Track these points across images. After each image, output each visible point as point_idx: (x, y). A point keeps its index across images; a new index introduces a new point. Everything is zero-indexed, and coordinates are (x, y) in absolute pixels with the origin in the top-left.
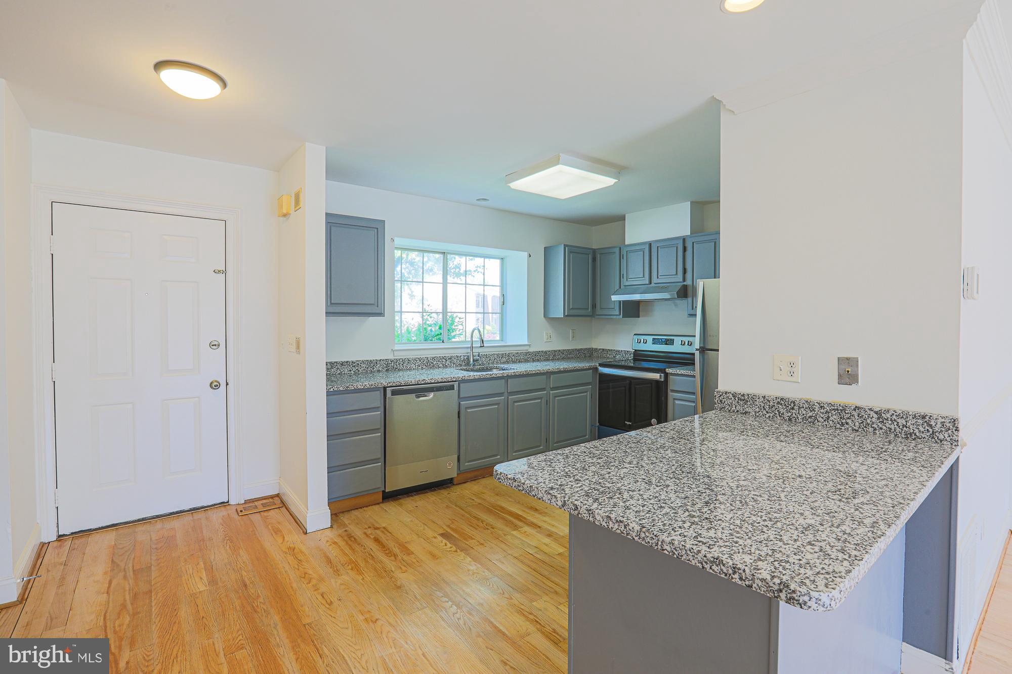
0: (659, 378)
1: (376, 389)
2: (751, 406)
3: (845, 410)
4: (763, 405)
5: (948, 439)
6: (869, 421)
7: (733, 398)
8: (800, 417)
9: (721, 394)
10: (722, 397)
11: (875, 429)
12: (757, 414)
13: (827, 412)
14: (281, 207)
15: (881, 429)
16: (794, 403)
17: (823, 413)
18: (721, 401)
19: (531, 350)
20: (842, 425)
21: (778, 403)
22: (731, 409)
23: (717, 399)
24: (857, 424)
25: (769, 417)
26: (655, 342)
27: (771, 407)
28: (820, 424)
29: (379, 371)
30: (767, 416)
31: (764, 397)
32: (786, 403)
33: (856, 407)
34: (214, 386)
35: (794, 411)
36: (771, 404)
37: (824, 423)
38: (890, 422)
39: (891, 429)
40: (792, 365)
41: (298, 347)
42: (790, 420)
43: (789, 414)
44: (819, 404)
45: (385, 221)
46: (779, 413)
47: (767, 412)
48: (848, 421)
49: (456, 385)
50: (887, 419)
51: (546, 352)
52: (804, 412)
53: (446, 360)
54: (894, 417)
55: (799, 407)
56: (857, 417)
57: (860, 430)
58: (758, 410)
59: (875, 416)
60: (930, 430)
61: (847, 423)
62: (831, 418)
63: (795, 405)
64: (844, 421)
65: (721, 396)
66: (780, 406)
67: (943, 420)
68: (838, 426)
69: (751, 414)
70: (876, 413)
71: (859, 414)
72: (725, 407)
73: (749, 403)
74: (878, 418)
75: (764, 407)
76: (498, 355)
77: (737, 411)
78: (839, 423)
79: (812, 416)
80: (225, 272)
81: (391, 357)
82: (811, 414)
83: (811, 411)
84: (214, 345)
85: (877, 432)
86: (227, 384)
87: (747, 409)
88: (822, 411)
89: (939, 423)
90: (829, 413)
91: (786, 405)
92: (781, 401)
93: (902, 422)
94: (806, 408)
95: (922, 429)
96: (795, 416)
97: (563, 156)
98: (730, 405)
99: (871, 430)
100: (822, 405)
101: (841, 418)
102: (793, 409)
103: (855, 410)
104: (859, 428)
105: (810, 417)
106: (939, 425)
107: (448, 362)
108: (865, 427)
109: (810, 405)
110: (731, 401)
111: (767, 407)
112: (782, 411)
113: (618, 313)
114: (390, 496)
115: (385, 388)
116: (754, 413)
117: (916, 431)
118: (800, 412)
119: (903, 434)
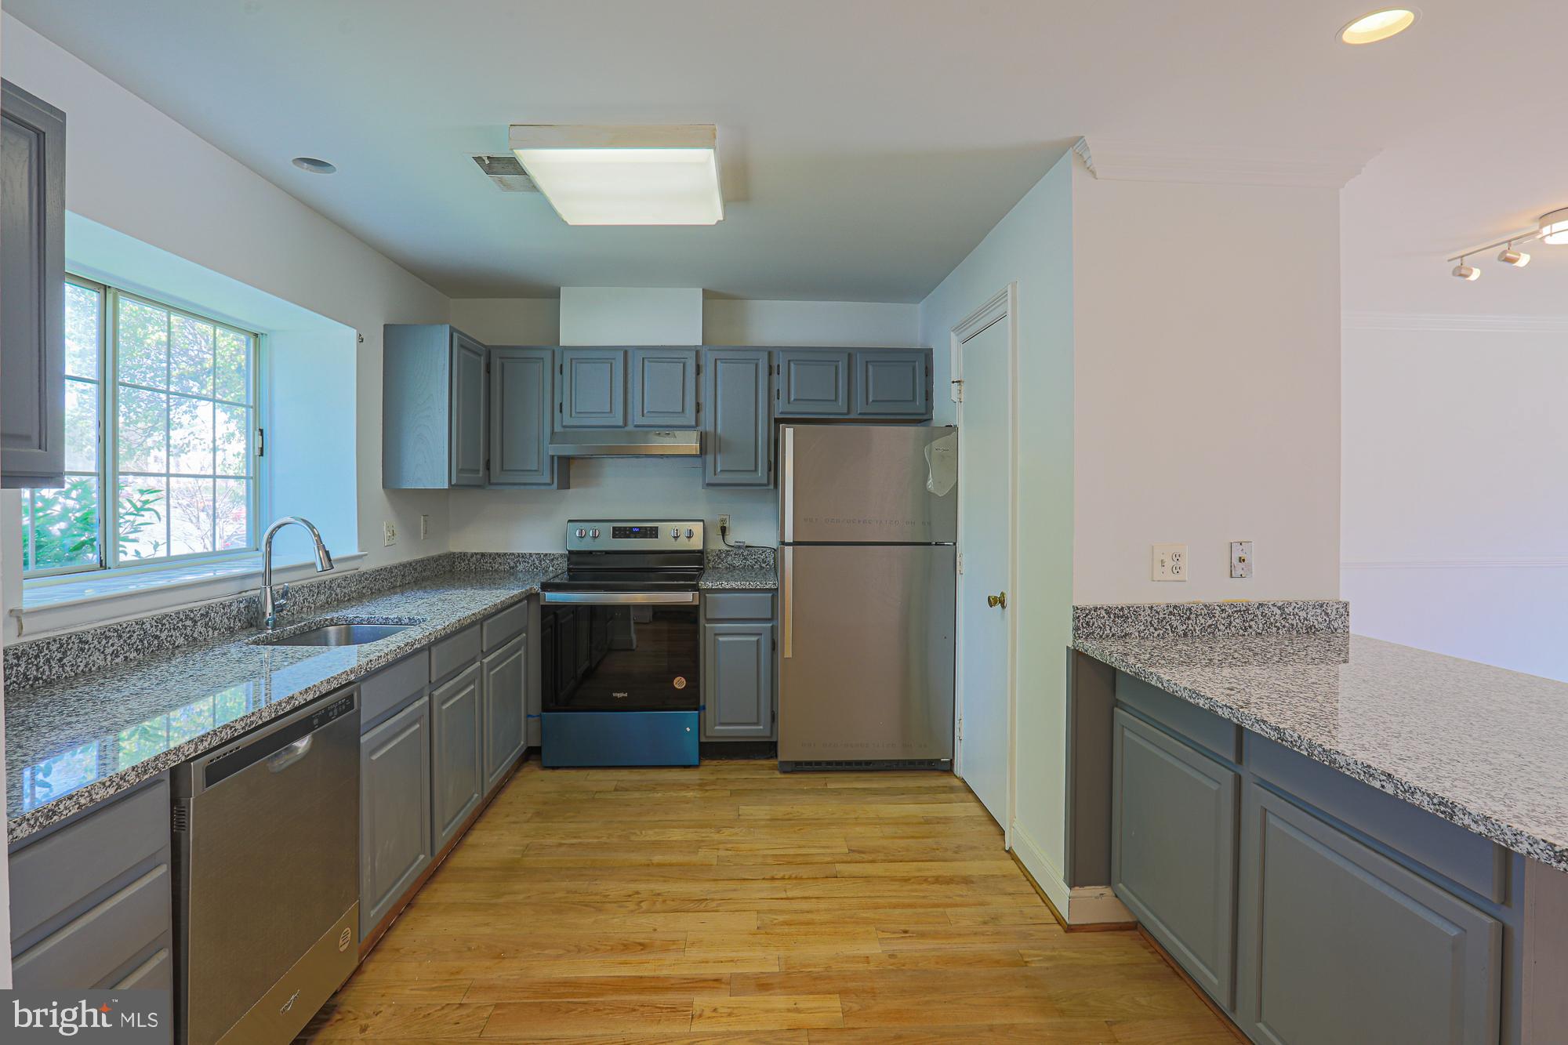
0: (691, 599)
2: (1133, 624)
3: (1248, 610)
4: (1149, 619)
5: (1342, 626)
6: (1272, 620)
7: (1106, 616)
8: (1197, 629)
9: (1087, 612)
10: (1089, 617)
11: (1279, 629)
12: (1142, 634)
13: (1229, 616)
15: (1284, 627)
16: (1190, 609)
17: (1224, 618)
18: (1088, 624)
20: (1245, 630)
21: (1171, 613)
22: (1103, 633)
23: (1081, 621)
24: (1261, 625)
25: (1158, 635)
26: (619, 533)
27: (1160, 621)
28: (1221, 633)
30: (1155, 635)
31: (1151, 608)
32: (1180, 612)
33: (1260, 604)
35: (1190, 622)
36: (1161, 616)
37: (1226, 631)
38: (1292, 617)
39: (1293, 625)
40: (1177, 557)
42: (1185, 635)
43: (1185, 627)
44: (1219, 606)
46: (1172, 627)
47: (1156, 629)
48: (1252, 623)
50: (1289, 615)
52: (1203, 621)
53: (195, 622)
54: (1296, 610)
55: (1196, 614)
56: (1260, 617)
57: (1263, 633)
58: (1142, 628)
59: (1279, 612)
60: (1327, 619)
61: (1250, 627)
62: (1234, 624)
63: (1191, 613)
64: (1247, 625)
65: (1087, 615)
66: (1173, 618)
67: (1337, 606)
68: (1241, 632)
69: (1133, 636)
70: (1279, 608)
71: (1263, 613)
72: (1093, 633)
73: (1130, 620)
74: (1281, 615)
75: (1151, 623)
77: (1113, 635)
78: (1241, 628)
79: (1213, 625)
82: (1210, 622)
83: (1211, 618)
85: (1280, 631)
87: (1128, 629)
88: (1223, 615)
89: (1334, 610)
90: (1230, 616)
91: (1180, 615)
92: (1174, 610)
93: (1303, 614)
94: (1205, 615)
95: (1320, 620)
96: (1192, 628)
98: (1102, 628)
99: (1275, 629)
100: (1223, 608)
101: (1244, 621)
102: (1189, 618)
103: (1258, 608)
104: (1263, 630)
105: (1210, 626)
106: (1334, 612)
107: (200, 628)
108: (1269, 628)
109: (1210, 612)
110: (1103, 621)
111: (1156, 621)
112: (1175, 624)
113: (548, 481)
116: (1137, 634)
117: (1316, 623)
118: (1198, 621)
119: (1304, 628)
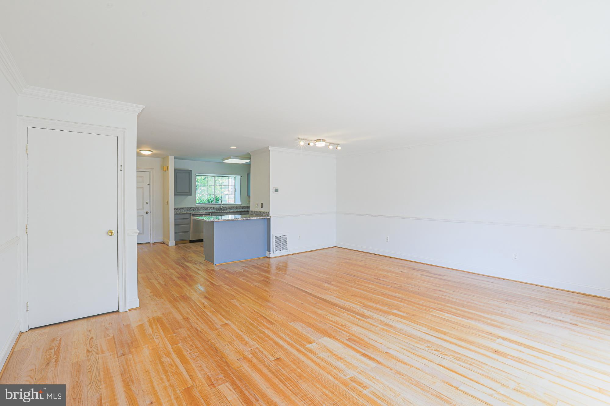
1: (188, 214)
7: (251, 212)
14: (164, 169)
19: (242, 206)
21: (255, 212)
29: (191, 210)
34: (147, 213)
41: (168, 203)
45: (191, 171)
46: (256, 214)
49: (211, 214)
51: (247, 206)
72: (250, 214)
76: (230, 207)
80: (150, 185)
81: (195, 207)
84: (147, 203)
86: (150, 213)
87: (253, 214)
97: (231, 157)
109: (258, 211)
114: (191, 242)
115: (190, 214)
